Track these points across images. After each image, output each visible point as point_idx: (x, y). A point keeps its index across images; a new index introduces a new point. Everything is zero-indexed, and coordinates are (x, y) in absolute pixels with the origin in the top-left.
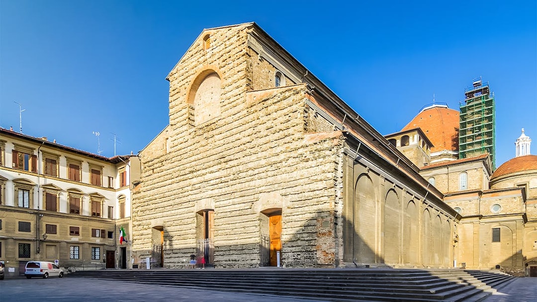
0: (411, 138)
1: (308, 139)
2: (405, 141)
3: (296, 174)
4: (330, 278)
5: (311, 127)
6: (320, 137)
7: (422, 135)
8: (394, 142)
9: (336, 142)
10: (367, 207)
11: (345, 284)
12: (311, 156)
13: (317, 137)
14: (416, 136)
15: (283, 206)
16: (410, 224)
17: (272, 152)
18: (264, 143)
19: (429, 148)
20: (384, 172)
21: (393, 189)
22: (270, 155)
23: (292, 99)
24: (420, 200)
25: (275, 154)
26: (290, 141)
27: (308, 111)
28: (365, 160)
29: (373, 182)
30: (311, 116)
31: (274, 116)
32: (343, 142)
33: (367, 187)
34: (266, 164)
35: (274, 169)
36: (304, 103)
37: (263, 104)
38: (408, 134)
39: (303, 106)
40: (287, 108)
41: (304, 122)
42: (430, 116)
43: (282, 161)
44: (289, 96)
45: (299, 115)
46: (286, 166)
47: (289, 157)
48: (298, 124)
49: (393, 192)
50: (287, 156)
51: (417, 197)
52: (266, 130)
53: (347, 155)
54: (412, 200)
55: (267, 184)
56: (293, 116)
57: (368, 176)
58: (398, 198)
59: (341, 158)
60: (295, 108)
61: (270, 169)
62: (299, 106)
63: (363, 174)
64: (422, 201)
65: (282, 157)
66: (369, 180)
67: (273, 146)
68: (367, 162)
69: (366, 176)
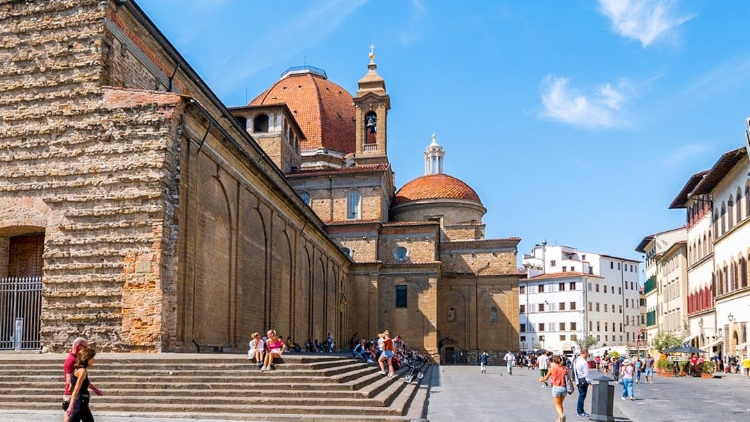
0: (271, 119)
1: (112, 98)
2: (261, 124)
3: (84, 164)
4: (174, 374)
5: (115, 76)
6: (136, 98)
7: (290, 118)
8: (243, 121)
9: (168, 113)
10: (217, 238)
11: (208, 384)
12: (116, 134)
13: (131, 97)
14: (281, 118)
15: (50, 223)
16: (280, 273)
17: (26, 110)
18: (6, 88)
19: (299, 142)
20: (244, 178)
21: (257, 209)
22: (22, 114)
23: (79, 14)
24: (296, 232)
25: (32, 114)
26: (70, 95)
27: (110, 44)
28: (216, 153)
29: (227, 193)
30: (117, 53)
31: (35, 38)
32: (181, 115)
33: (218, 201)
34: (9, 133)
35: (29, 146)
36: (105, 26)
37: (9, 10)
38: (266, 112)
39: (101, 32)
40: (65, 28)
41: (103, 63)
42: (300, 87)
43: (48, 132)
44: (72, 5)
45: (93, 49)
46: (59, 143)
47: (66, 126)
48: (89, 64)
49: (258, 213)
50: (63, 123)
51: (292, 226)
52: (13, 63)
53: (188, 140)
54: (285, 231)
55: (13, 174)
56: (79, 47)
57: (220, 181)
58: (264, 226)
59: (176, 144)
60: (83, 34)
61: (21, 144)
62: (94, 31)
63: (212, 178)
64: (298, 233)
65: (52, 124)
66: (221, 189)
67: (28, 97)
68: (219, 156)
69: (216, 182)
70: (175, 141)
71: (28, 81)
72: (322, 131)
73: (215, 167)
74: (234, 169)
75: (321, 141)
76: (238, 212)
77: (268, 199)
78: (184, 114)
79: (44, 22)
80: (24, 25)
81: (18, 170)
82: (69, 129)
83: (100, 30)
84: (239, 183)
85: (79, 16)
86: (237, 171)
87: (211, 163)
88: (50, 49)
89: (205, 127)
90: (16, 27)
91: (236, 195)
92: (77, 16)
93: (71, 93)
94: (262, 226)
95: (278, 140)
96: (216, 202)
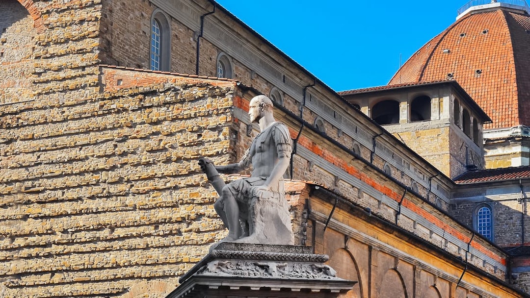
0: (434, 101)
7: (462, 96)
9: (294, 200)
17: (158, 198)
18: (140, 177)
19: (479, 126)
20: (376, 240)
21: (395, 269)
22: (155, 202)
23: (208, 104)
24: (450, 284)
25: (165, 202)
26: (201, 183)
27: (237, 130)
28: (343, 225)
29: (357, 262)
30: (243, 136)
31: (165, 127)
32: (307, 200)
33: (347, 272)
34: (142, 220)
35: (161, 233)
36: (232, 115)
37: (141, 100)
38: (427, 92)
39: (229, 121)
40: (196, 116)
41: (231, 151)
42: (485, 32)
43: (180, 220)
44: (201, 96)
45: (221, 137)
46: (191, 231)
47: (197, 214)
48: (218, 152)
49: (396, 273)
50: (194, 210)
51: (444, 278)
52: (145, 152)
53: (314, 223)
54: (434, 286)
55: (146, 261)
56: (208, 135)
57: (348, 252)
58: (404, 287)
59: (302, 228)
60: (212, 122)
61: (154, 231)
62: (221, 120)
63: (340, 251)
64: (455, 285)
65: (183, 211)
66: (350, 259)
67: (160, 185)
68: (347, 227)
69: (345, 253)
70: (302, 225)
71: (160, 169)
72: (519, 99)
73: (342, 238)
74: (364, 235)
75: (517, 115)
76: (370, 279)
77: (408, 255)
78: (309, 198)
79: (174, 111)
80: (155, 114)
81: (151, 257)
82: (199, 216)
83: (228, 120)
84: (370, 248)
85: (208, 106)
86: (367, 236)
87: (337, 236)
88: (180, 138)
89: (331, 204)
90: (148, 117)
91: (367, 261)
92: (205, 105)
93: (201, 181)
94: (401, 287)
95: (445, 133)
96: (345, 273)
